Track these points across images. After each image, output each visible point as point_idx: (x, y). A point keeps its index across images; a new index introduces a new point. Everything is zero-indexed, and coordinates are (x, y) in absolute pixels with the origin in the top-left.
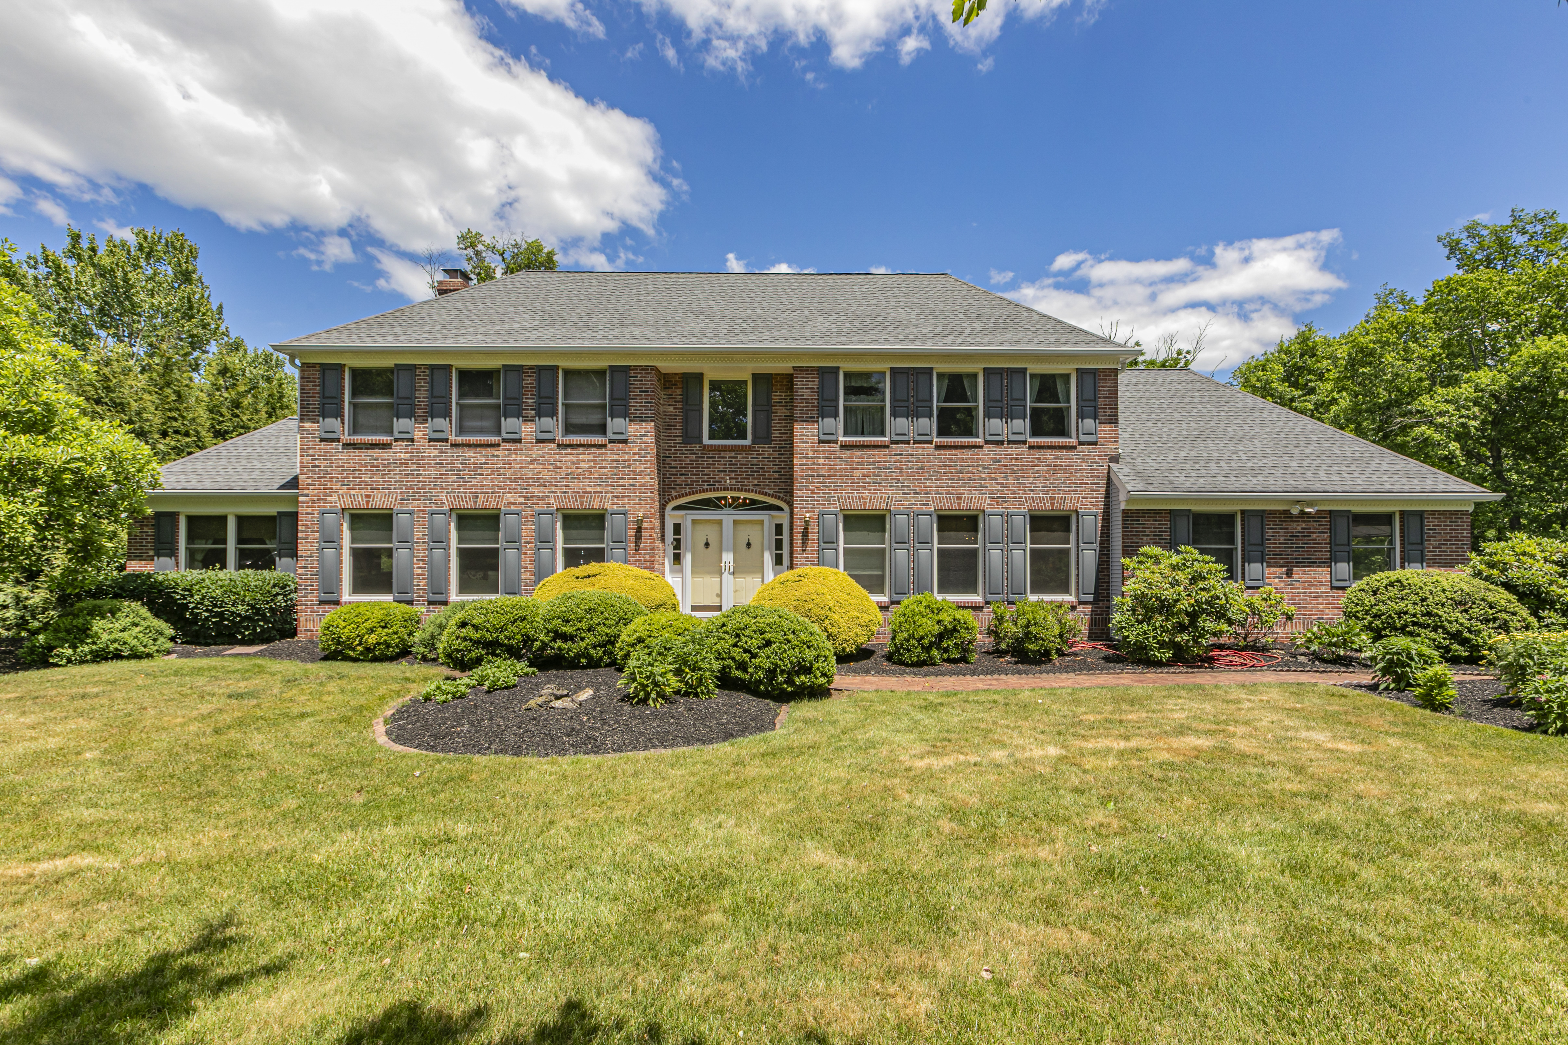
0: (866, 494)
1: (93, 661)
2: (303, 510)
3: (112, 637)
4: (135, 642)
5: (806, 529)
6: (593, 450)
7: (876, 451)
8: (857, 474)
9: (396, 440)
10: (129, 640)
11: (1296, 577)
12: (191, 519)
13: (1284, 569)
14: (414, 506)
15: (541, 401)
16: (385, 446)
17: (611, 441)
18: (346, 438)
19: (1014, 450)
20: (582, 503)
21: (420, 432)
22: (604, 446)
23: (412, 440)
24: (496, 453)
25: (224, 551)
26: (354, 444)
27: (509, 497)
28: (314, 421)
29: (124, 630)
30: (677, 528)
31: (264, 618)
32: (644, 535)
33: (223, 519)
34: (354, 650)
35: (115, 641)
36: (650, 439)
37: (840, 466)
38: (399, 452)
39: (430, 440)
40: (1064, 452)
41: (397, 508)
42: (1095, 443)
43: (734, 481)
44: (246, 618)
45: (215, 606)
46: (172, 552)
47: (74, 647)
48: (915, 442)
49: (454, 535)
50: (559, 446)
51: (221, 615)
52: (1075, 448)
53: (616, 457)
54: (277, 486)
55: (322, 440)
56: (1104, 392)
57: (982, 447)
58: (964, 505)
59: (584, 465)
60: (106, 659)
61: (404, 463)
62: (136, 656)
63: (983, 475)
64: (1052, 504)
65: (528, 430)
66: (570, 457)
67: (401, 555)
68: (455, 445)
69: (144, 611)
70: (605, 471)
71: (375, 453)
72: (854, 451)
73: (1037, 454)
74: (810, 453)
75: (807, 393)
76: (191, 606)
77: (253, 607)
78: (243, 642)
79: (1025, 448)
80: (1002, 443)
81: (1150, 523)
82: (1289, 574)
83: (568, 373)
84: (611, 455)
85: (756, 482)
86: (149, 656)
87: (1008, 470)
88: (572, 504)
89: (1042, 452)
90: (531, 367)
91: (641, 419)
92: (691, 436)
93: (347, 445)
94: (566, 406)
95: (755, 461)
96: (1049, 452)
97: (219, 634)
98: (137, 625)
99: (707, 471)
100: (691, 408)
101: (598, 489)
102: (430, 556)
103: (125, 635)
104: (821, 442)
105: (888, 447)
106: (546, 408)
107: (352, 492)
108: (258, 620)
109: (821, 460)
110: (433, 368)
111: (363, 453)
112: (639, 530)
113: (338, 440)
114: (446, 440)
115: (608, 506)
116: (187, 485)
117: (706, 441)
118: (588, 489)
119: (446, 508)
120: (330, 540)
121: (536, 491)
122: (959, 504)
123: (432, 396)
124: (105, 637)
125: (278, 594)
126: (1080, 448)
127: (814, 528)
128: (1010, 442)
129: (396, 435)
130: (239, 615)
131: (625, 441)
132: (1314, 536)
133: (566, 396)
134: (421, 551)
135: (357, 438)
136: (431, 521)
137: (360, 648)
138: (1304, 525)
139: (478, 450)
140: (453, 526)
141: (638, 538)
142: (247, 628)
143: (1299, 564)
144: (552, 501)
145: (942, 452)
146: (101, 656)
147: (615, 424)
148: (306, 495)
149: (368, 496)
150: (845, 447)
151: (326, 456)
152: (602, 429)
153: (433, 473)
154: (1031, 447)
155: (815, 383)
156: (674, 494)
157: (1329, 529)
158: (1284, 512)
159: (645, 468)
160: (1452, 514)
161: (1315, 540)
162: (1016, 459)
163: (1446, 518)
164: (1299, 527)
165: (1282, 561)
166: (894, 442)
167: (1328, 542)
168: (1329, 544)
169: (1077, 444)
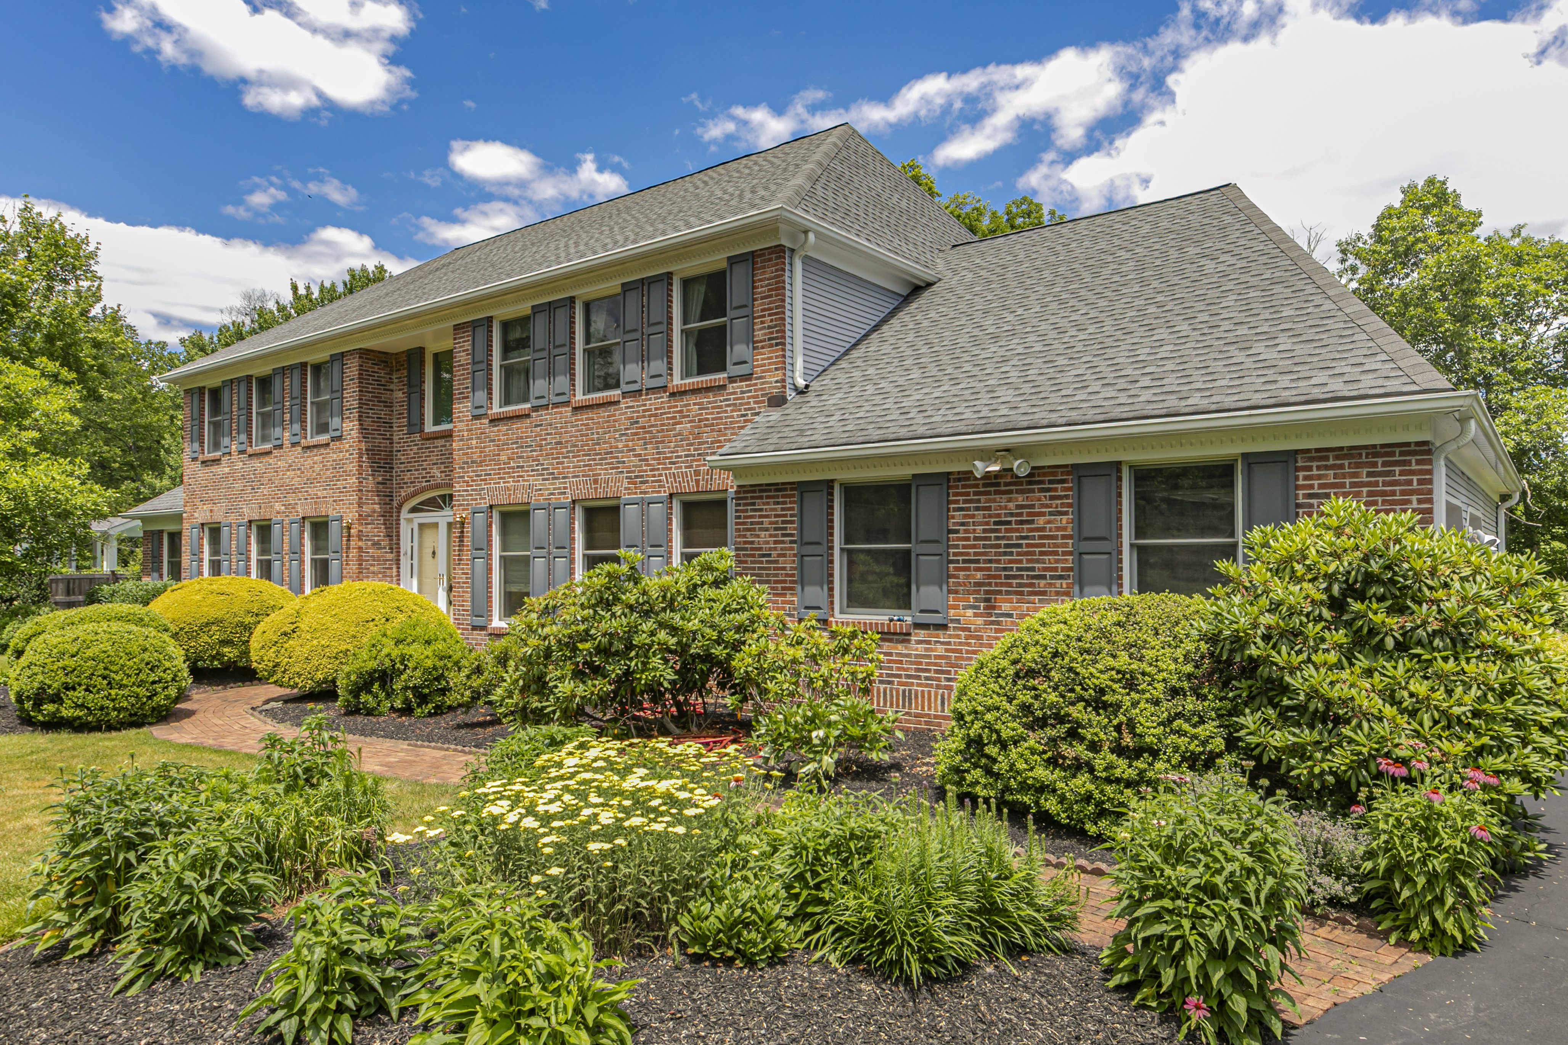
0: (511, 484)
2: (185, 525)
5: (462, 533)
6: (322, 450)
7: (519, 424)
8: (504, 457)
9: (223, 455)
13: (983, 590)
14: (232, 518)
15: (293, 402)
16: (218, 462)
17: (332, 440)
18: (202, 456)
19: (653, 402)
20: (315, 509)
21: (234, 445)
22: (328, 445)
23: (230, 454)
24: (270, 461)
26: (205, 462)
27: (277, 506)
30: (413, 533)
32: (352, 543)
36: (356, 433)
37: (489, 448)
38: (225, 467)
39: (239, 453)
40: (710, 396)
41: (224, 521)
42: (750, 377)
43: (443, 475)
48: (554, 406)
49: (254, 547)
50: (303, 449)
52: (723, 387)
53: (335, 456)
55: (192, 460)
56: (761, 289)
57: (618, 403)
58: (600, 492)
59: (317, 468)
61: (227, 477)
63: (620, 445)
64: (698, 483)
65: (287, 434)
66: (309, 460)
67: (224, 568)
68: (250, 456)
70: (329, 473)
71: (214, 469)
72: (501, 427)
73: (679, 403)
74: (466, 434)
75: (464, 357)
79: (666, 397)
80: (640, 393)
81: (768, 507)
82: (992, 601)
84: (332, 455)
87: (645, 434)
88: (311, 511)
89: (685, 400)
90: (288, 368)
91: (350, 411)
92: (415, 422)
93: (202, 463)
94: (317, 405)
96: (692, 400)
99: (424, 465)
100: (413, 390)
101: (325, 493)
102: (238, 568)
104: (474, 418)
105: (528, 416)
106: (297, 410)
107: (205, 508)
109: (474, 442)
110: (240, 380)
111: (209, 469)
112: (349, 538)
113: (198, 459)
114: (245, 452)
115: (330, 512)
117: (428, 428)
118: (319, 494)
119: (246, 520)
120: (195, 554)
122: (596, 489)
123: (239, 409)
126: (731, 388)
127: (468, 531)
128: (648, 391)
129: (223, 450)
131: (340, 439)
132: (1041, 521)
133: (315, 393)
134: (234, 565)
135: (208, 456)
136: (238, 533)
138: (1020, 499)
139: (261, 459)
141: (348, 548)
144: (299, 509)
145: (580, 416)
147: (334, 420)
148: (186, 513)
149: (211, 511)
150: (497, 420)
151: (194, 473)
153: (240, 485)
154: (674, 395)
155: (469, 343)
156: (403, 494)
157: (1070, 505)
158: (968, 475)
159: (353, 467)
160: (1376, 455)
161: (1043, 529)
162: (656, 415)
163: (1358, 465)
164: (1011, 505)
165: (979, 575)
166: (536, 409)
167: (1069, 532)
168: (1070, 537)
169: (732, 379)
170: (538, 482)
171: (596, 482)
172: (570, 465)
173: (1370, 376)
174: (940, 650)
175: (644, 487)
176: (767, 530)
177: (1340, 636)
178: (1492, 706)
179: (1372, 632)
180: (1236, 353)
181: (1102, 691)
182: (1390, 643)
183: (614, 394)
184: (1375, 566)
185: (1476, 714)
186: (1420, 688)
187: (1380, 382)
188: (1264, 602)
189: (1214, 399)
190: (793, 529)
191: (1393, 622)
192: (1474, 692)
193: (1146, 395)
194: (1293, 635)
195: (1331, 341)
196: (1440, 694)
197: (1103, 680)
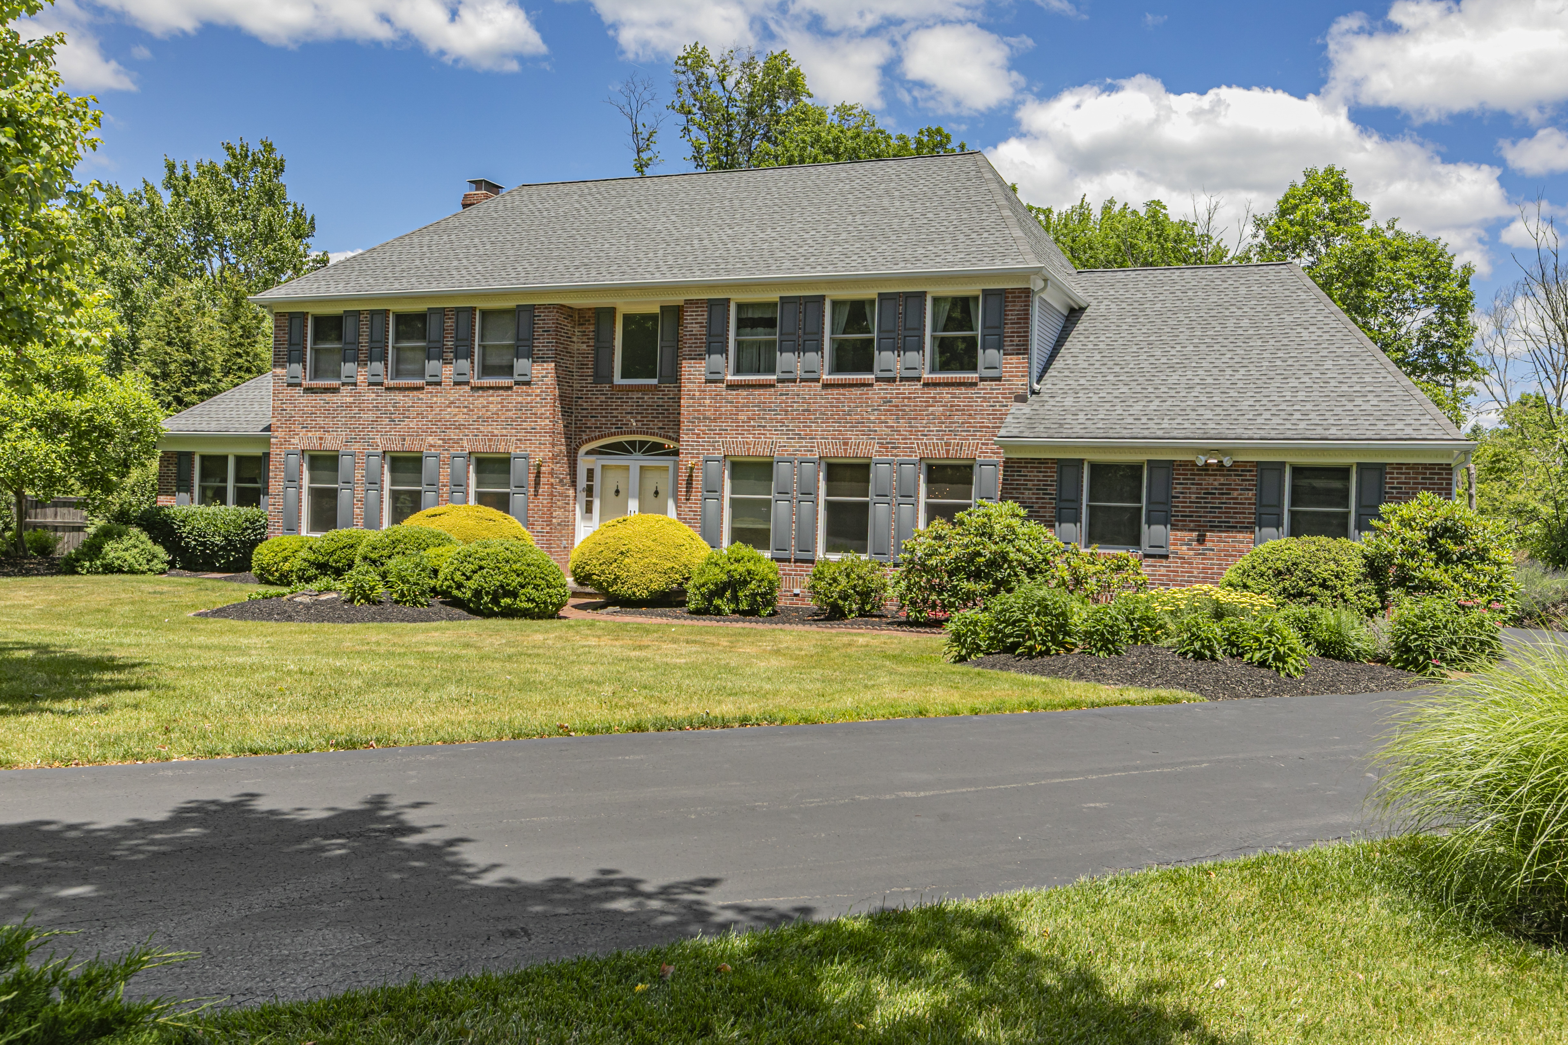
0: (751, 439)
1: (104, 573)
2: (274, 451)
3: (116, 555)
4: (132, 560)
5: (691, 476)
6: (501, 392)
7: (762, 391)
8: (742, 417)
9: (343, 384)
10: (128, 558)
11: (1209, 545)
12: (203, 458)
13: (1195, 534)
14: (355, 447)
15: (458, 343)
16: (335, 390)
17: (517, 383)
18: (306, 383)
19: (906, 388)
20: (490, 446)
21: (362, 376)
22: (509, 388)
23: (355, 384)
24: (421, 396)
25: (225, 488)
26: (312, 389)
27: (430, 439)
28: (283, 367)
29: (126, 550)
30: (590, 473)
31: (235, 549)
32: (543, 480)
33: (225, 458)
34: (272, 575)
35: (118, 559)
36: (550, 380)
37: (726, 408)
38: (345, 396)
39: (370, 384)
40: (963, 390)
41: (343, 450)
42: (999, 379)
43: (640, 424)
44: (222, 548)
45: (200, 536)
46: (189, 489)
47: (91, 560)
48: (802, 380)
49: (387, 477)
50: (472, 388)
51: (204, 544)
52: (975, 384)
53: (520, 399)
54: (261, 428)
55: (289, 385)
56: (1012, 317)
57: (872, 385)
58: (850, 452)
59: (493, 408)
60: (112, 572)
61: (349, 406)
62: (132, 571)
63: (872, 418)
64: (948, 451)
65: (447, 372)
66: (481, 400)
67: (344, 495)
68: (388, 389)
69: (144, 537)
70: (510, 414)
71: (327, 397)
72: (740, 392)
73: (933, 392)
74: (697, 393)
75: (696, 329)
76: (184, 535)
77: (226, 539)
78: (219, 570)
79: (919, 385)
80: (894, 380)
81: (1033, 474)
82: (1201, 540)
83: (485, 313)
84: (516, 397)
85: (660, 425)
86: (143, 573)
87: (898, 411)
88: (482, 447)
89: (938, 390)
90: (451, 309)
91: (543, 360)
92: (602, 375)
93: (309, 390)
94: (483, 347)
95: (661, 402)
96: (945, 390)
97: (205, 563)
98: (136, 547)
99: (615, 413)
100: (603, 345)
101: (504, 432)
102: (366, 497)
103: (126, 555)
104: (708, 381)
105: (773, 386)
106: (463, 351)
107: (310, 434)
108: (231, 550)
109: (708, 402)
110: (373, 313)
111: (319, 397)
112: (538, 475)
113: (300, 385)
114: (381, 384)
115: (512, 450)
116: (199, 427)
117: (618, 380)
118: (496, 432)
119: (380, 450)
120: (293, 480)
121: (453, 434)
122: (846, 450)
123: (371, 341)
124: (112, 554)
125: (247, 528)
126: (981, 385)
127: (698, 476)
128: (902, 379)
129: (344, 380)
130: (217, 545)
131: (528, 383)
132: (1235, 494)
133: (482, 337)
134: (360, 493)
135: (316, 383)
136: (367, 463)
137: (277, 574)
138: (1222, 480)
139: (406, 393)
140: (386, 468)
141: (537, 484)
142: (222, 557)
143: (1213, 528)
144: (465, 444)
145: (829, 391)
146: (109, 569)
147: (521, 365)
148: (276, 438)
149: (321, 438)
150: (731, 386)
151: (291, 398)
152: (508, 370)
153: (370, 416)
154: (926, 385)
155: (704, 318)
156: (584, 437)
157: (1255, 485)
158: (1193, 464)
159: (547, 411)
160: (1426, 469)
161: (1236, 499)
162: (909, 398)
163: (1418, 473)
164: (1216, 483)
165: (1192, 524)
166: (780, 381)
167: (1253, 501)
168: (1254, 504)
169: (982, 379)
170: (783, 440)
171: (846, 444)
172: (818, 429)
173: (1425, 427)
174: (1163, 571)
175: (895, 451)
176: (1030, 489)
177: (1433, 555)
178: (1494, 584)
179: (1447, 553)
180: (1346, 403)
181: (1325, 580)
182: (1455, 557)
183: (869, 377)
184: (1449, 524)
185: (1489, 587)
186: (1469, 576)
187: (1431, 432)
188: (1398, 539)
189: (1345, 432)
190: (1052, 490)
191: (1456, 549)
192: (1488, 578)
193: (1302, 425)
194: (1413, 555)
195: (1398, 403)
196: (1476, 578)
197: (1325, 575)
